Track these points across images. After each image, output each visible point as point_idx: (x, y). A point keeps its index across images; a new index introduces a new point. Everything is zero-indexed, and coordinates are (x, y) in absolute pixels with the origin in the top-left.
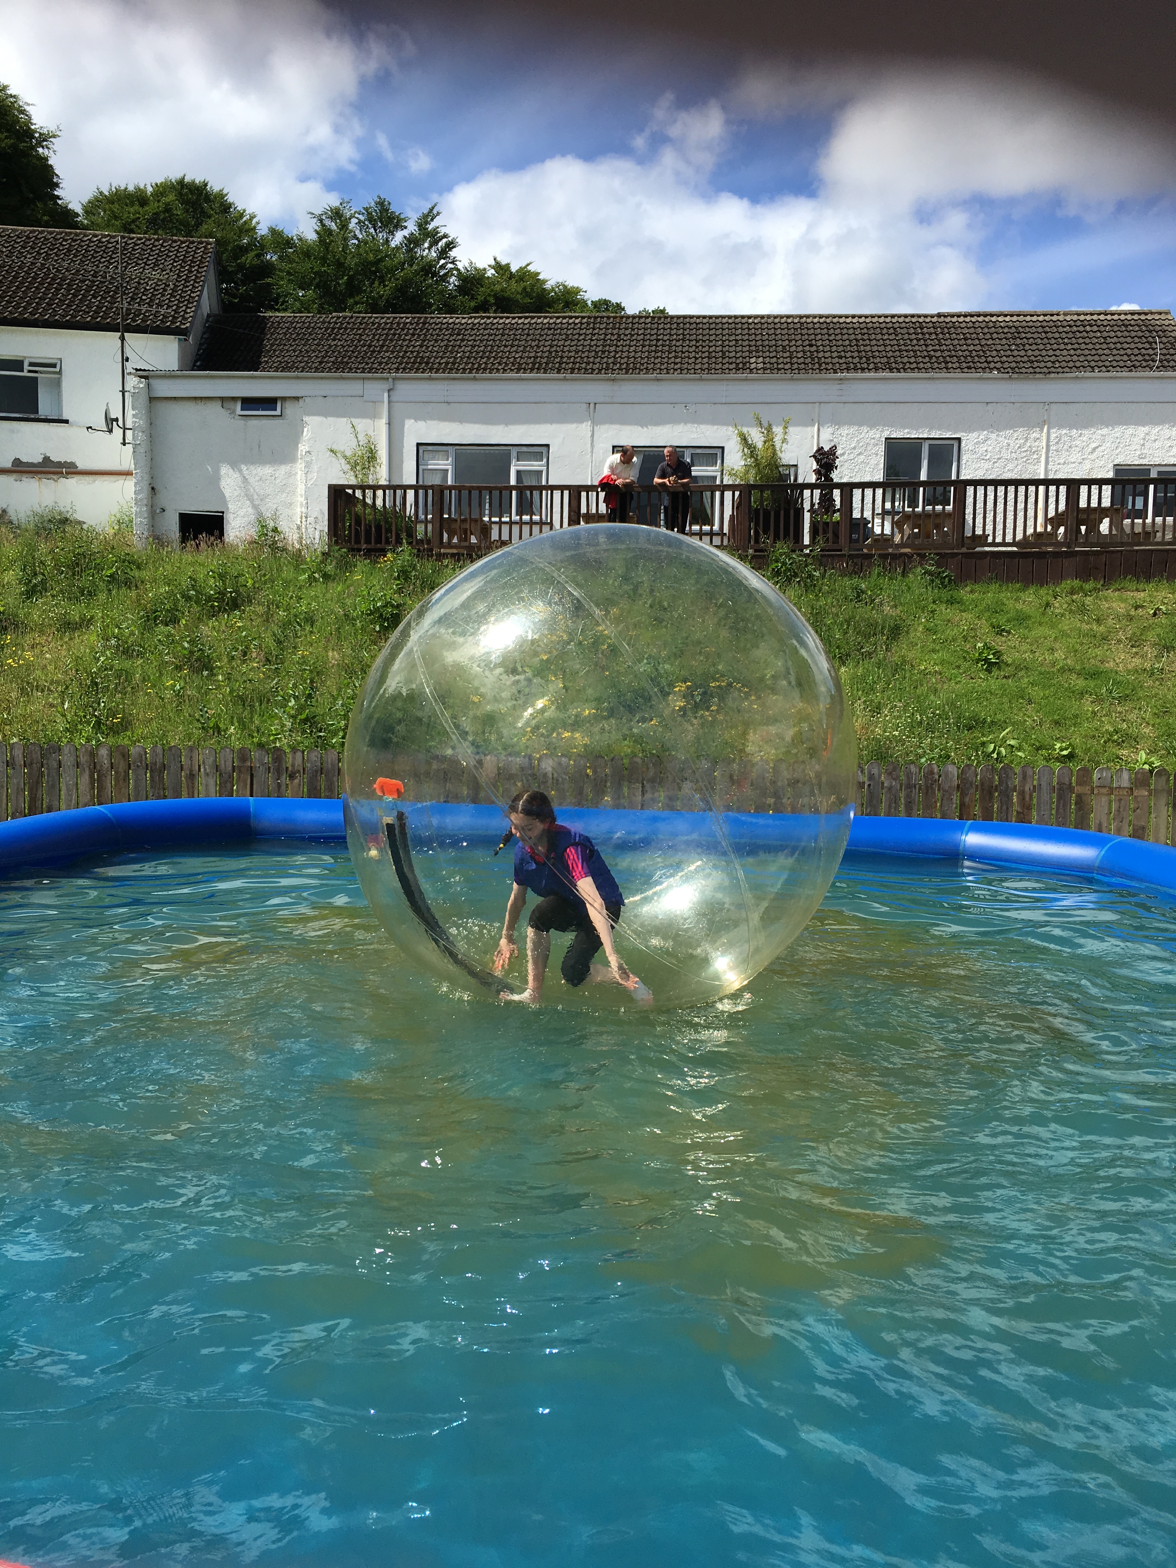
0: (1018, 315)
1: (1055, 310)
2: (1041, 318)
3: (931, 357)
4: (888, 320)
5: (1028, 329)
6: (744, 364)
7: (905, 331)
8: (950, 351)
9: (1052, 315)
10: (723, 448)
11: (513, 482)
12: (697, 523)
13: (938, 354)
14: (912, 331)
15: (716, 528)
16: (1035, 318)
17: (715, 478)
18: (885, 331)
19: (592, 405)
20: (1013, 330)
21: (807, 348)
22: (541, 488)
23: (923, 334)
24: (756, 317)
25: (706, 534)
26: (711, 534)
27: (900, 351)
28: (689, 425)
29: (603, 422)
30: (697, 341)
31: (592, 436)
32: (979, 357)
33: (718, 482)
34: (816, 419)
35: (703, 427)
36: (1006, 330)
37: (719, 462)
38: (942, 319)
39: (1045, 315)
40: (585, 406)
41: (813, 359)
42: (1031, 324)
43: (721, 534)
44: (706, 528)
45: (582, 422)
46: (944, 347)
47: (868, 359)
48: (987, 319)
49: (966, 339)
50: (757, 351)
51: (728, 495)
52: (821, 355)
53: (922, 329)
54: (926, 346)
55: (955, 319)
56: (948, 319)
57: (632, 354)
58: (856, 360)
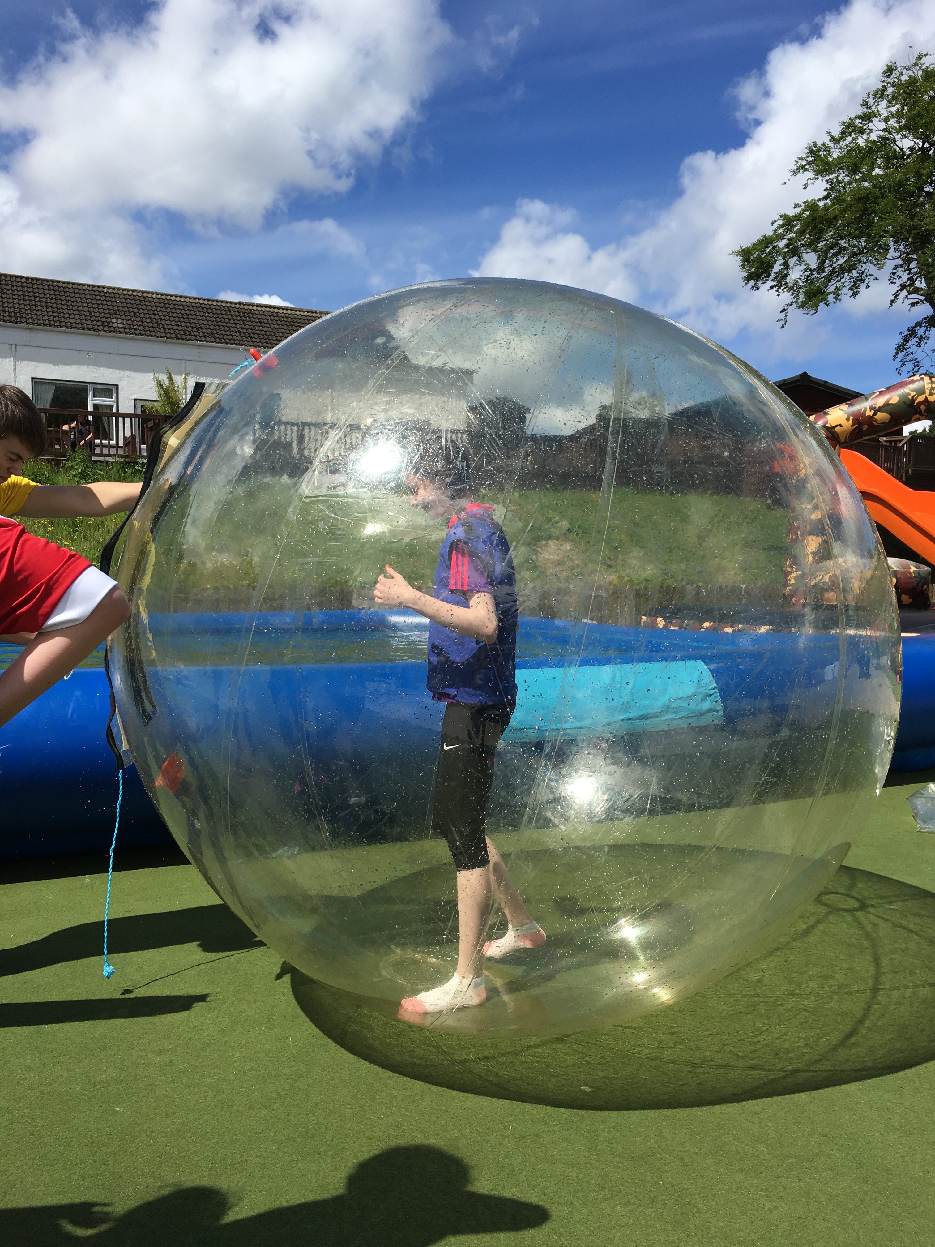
1: (314, 309)
2: (306, 314)
3: (240, 333)
4: (206, 302)
5: (299, 321)
6: (108, 323)
7: (219, 312)
8: (252, 329)
10: (117, 386)
13: (245, 331)
14: (223, 312)
15: (113, 442)
16: (302, 313)
17: (112, 407)
18: (205, 310)
19: (13, 346)
20: (290, 320)
21: (153, 316)
23: (231, 315)
24: (109, 288)
26: (109, 446)
27: (218, 325)
28: (91, 367)
29: (23, 359)
30: (67, 301)
31: (15, 369)
33: (115, 411)
34: (183, 371)
35: (101, 369)
36: (285, 319)
37: (114, 395)
38: (242, 306)
40: (8, 346)
41: (158, 325)
45: (6, 358)
46: (247, 327)
47: (198, 329)
48: (272, 310)
49: (260, 322)
50: (116, 314)
52: (163, 322)
53: (230, 312)
54: (236, 324)
55: (251, 308)
56: (246, 307)
58: (190, 329)
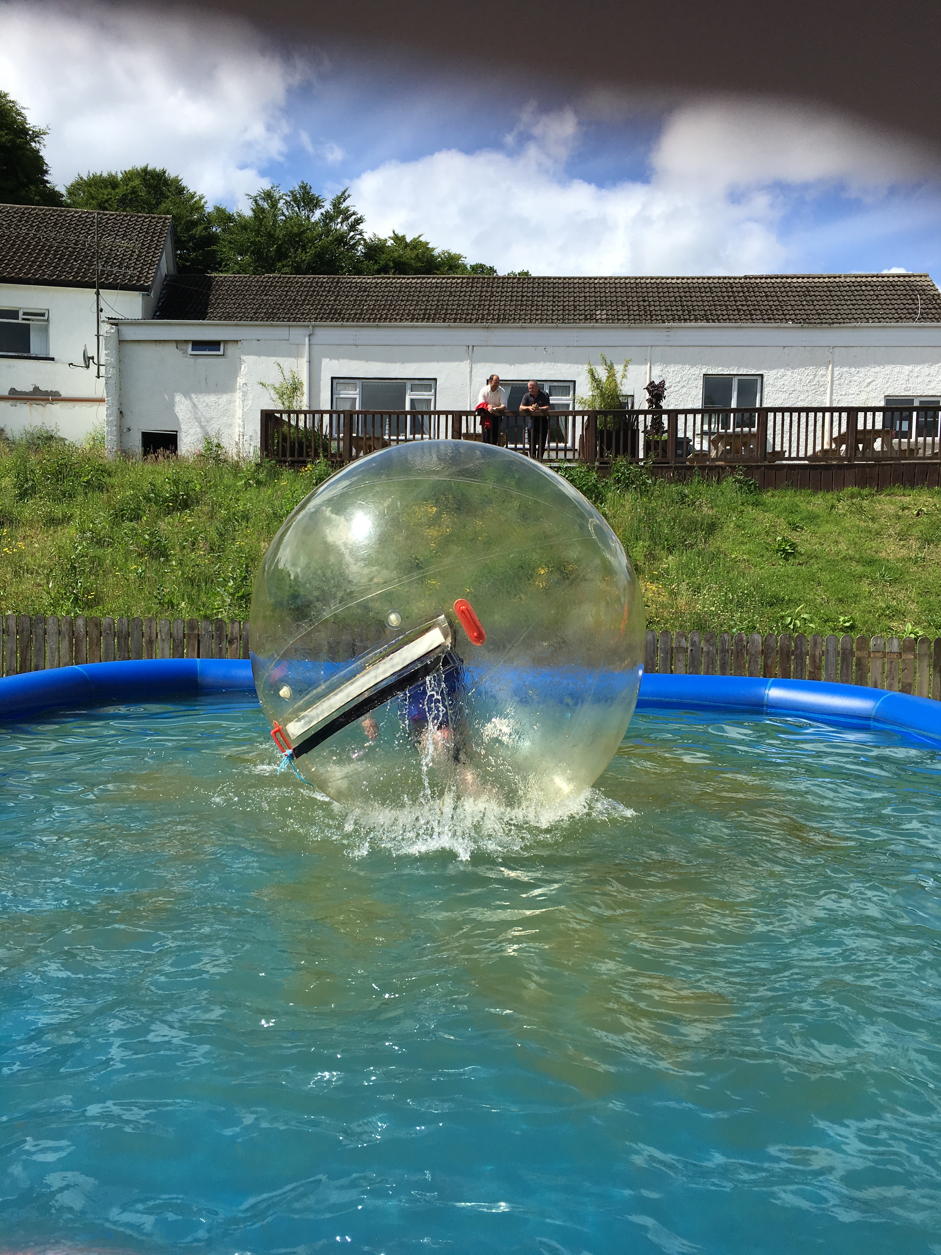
0: (808, 278)
1: (837, 273)
2: (826, 280)
3: (739, 310)
4: (705, 281)
5: (816, 289)
6: (591, 315)
7: (717, 290)
8: (754, 305)
9: (835, 277)
10: (574, 382)
11: (408, 408)
12: (554, 441)
13: (745, 308)
14: (724, 289)
15: (569, 445)
16: (821, 280)
17: (568, 405)
18: (703, 290)
19: (471, 348)
20: (804, 289)
21: (642, 303)
22: (430, 413)
23: (733, 292)
24: (601, 278)
25: (561, 450)
26: (565, 450)
27: (715, 305)
28: (548, 364)
29: (479, 361)
30: (554, 297)
31: (471, 372)
32: (777, 310)
33: (571, 409)
34: (648, 359)
35: (559, 365)
36: (799, 289)
37: (571, 392)
38: (748, 281)
39: (829, 278)
40: (466, 348)
41: (646, 312)
42: (818, 284)
43: (573, 450)
44: (561, 445)
45: (462, 361)
46: (750, 303)
47: (689, 312)
48: (784, 280)
49: (767, 296)
50: (601, 305)
51: (579, 419)
52: (652, 308)
53: (732, 288)
54: (736, 301)
55: (758, 281)
56: (753, 281)
57: (503, 307)
58: (680, 313)
